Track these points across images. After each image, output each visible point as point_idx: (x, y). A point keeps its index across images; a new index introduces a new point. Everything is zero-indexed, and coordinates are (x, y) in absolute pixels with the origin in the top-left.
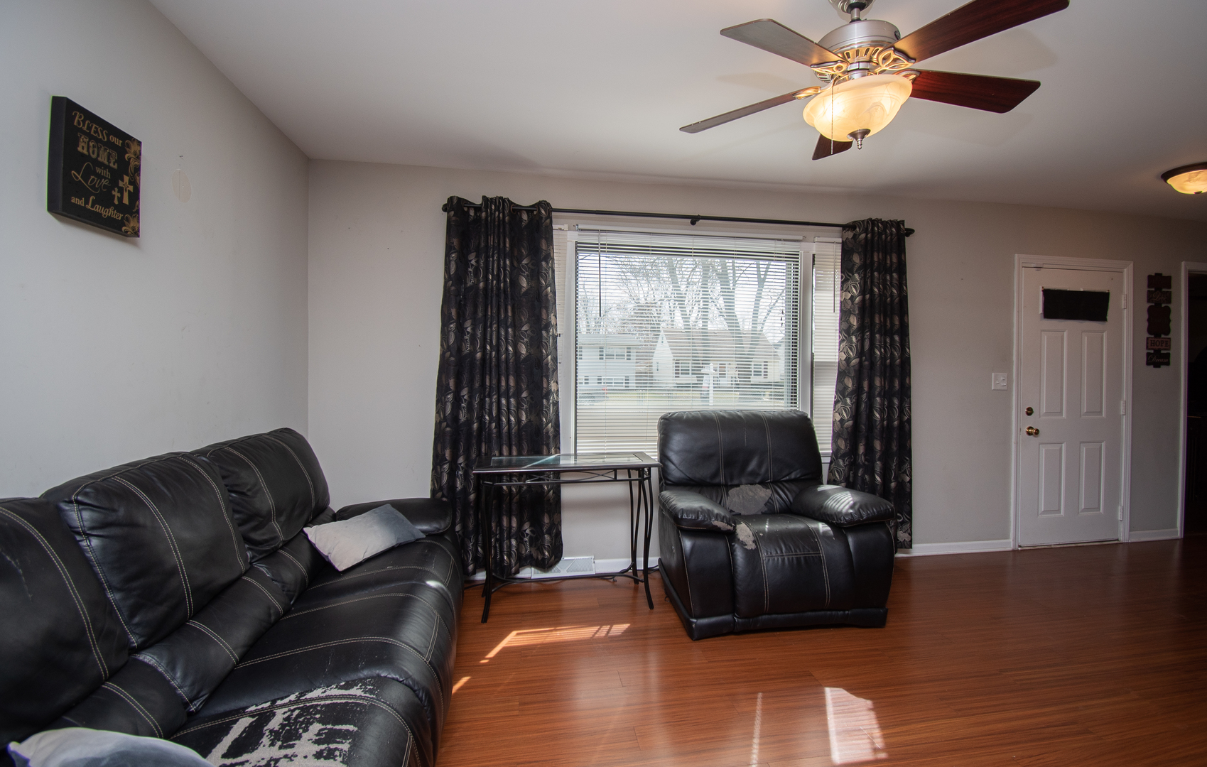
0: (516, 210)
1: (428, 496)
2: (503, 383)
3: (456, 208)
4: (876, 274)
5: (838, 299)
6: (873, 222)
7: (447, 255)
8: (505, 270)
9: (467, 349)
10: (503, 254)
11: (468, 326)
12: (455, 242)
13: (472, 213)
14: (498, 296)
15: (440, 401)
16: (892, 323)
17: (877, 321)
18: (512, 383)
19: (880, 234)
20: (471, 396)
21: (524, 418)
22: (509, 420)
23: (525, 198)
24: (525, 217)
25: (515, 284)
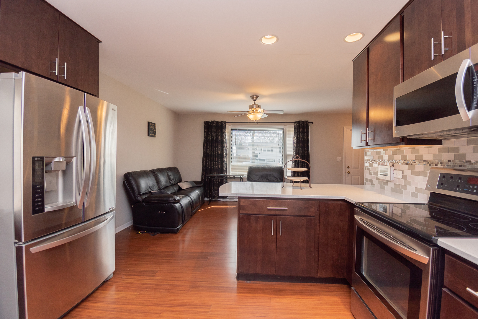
0: (218, 122)
1: (201, 181)
2: (215, 159)
3: (206, 123)
4: (300, 134)
5: (293, 140)
6: (300, 122)
7: (204, 133)
8: (215, 136)
9: (208, 152)
10: (215, 132)
11: (208, 147)
12: (206, 130)
13: (209, 124)
14: (214, 141)
15: (203, 163)
16: (305, 145)
17: (300, 145)
18: (217, 159)
19: (302, 124)
20: (209, 161)
21: (220, 166)
22: (216, 167)
23: (219, 120)
24: (220, 124)
25: (217, 138)
